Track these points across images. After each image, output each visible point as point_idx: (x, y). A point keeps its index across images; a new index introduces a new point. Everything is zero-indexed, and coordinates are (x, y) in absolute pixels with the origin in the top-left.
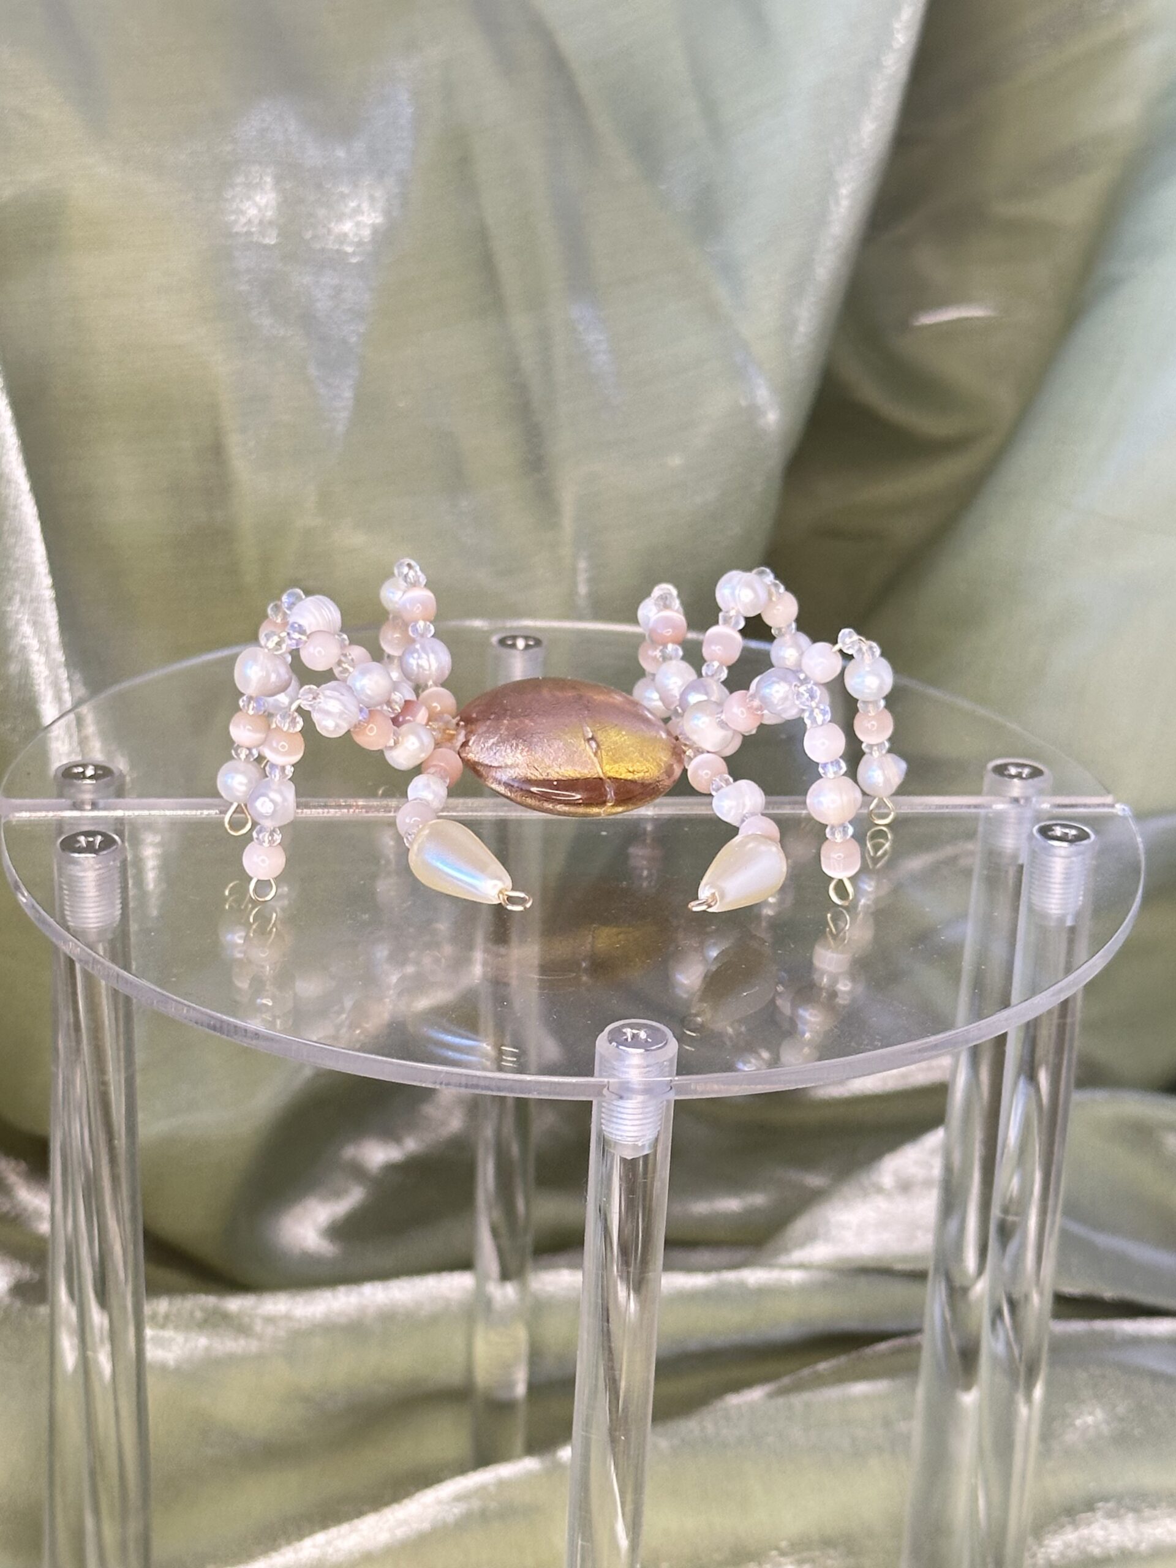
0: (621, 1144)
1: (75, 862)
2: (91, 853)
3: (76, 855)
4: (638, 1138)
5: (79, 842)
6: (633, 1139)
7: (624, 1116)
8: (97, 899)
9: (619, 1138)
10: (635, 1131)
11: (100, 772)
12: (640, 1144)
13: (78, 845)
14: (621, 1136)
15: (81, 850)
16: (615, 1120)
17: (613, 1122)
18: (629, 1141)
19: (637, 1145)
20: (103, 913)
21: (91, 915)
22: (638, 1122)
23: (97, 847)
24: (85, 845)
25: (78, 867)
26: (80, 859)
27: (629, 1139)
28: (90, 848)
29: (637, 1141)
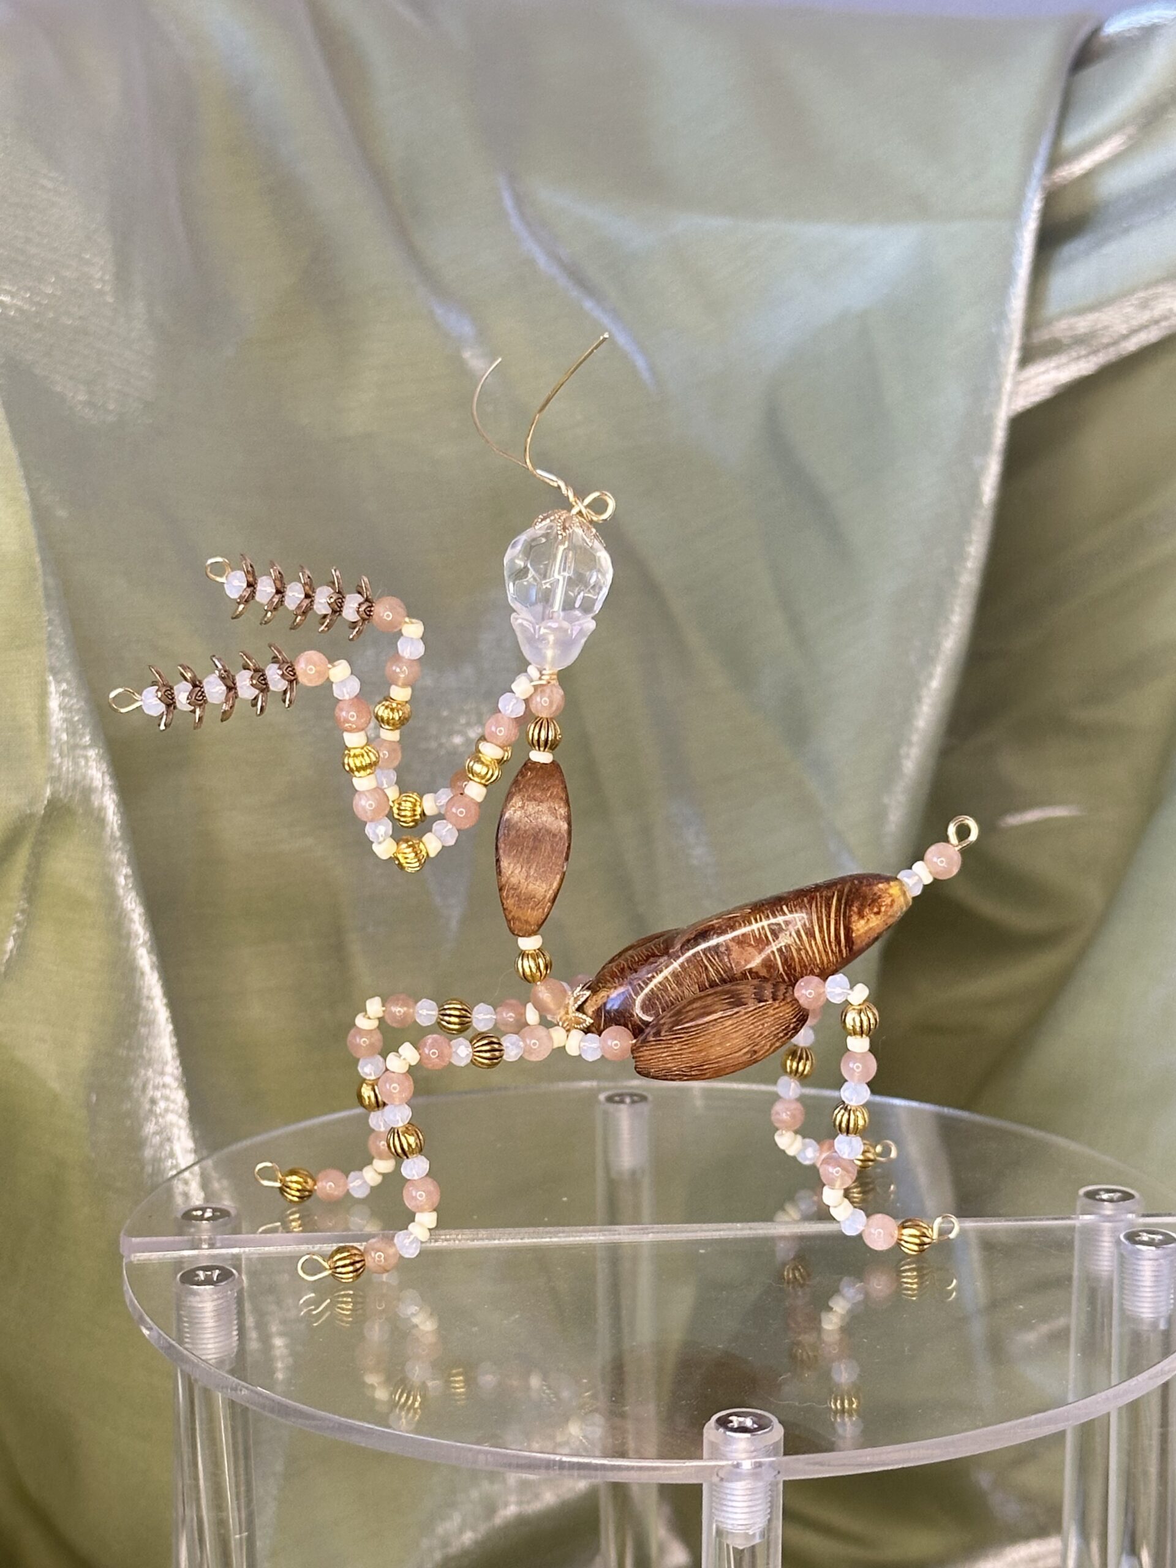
0: (732, 1533)
1: (195, 1293)
2: (209, 1284)
3: (195, 1287)
4: (748, 1527)
5: (198, 1275)
6: (743, 1527)
7: (734, 1504)
8: (215, 1330)
9: (730, 1527)
10: (745, 1519)
11: (218, 1214)
12: (751, 1532)
13: (196, 1279)
14: (732, 1524)
15: (199, 1284)
16: (725, 1508)
17: (724, 1511)
18: (739, 1530)
19: (747, 1533)
20: (221, 1344)
21: (209, 1346)
22: (747, 1510)
23: (215, 1279)
24: (202, 1277)
25: (198, 1298)
26: (199, 1291)
27: (740, 1527)
28: (208, 1281)
29: (748, 1529)
